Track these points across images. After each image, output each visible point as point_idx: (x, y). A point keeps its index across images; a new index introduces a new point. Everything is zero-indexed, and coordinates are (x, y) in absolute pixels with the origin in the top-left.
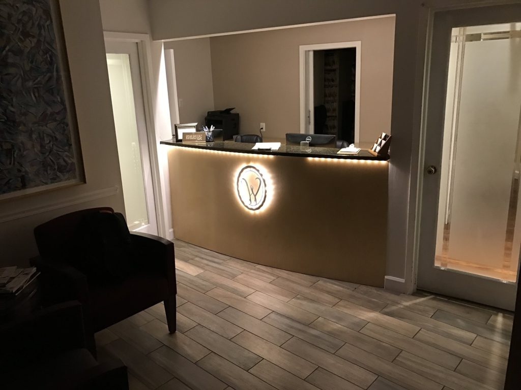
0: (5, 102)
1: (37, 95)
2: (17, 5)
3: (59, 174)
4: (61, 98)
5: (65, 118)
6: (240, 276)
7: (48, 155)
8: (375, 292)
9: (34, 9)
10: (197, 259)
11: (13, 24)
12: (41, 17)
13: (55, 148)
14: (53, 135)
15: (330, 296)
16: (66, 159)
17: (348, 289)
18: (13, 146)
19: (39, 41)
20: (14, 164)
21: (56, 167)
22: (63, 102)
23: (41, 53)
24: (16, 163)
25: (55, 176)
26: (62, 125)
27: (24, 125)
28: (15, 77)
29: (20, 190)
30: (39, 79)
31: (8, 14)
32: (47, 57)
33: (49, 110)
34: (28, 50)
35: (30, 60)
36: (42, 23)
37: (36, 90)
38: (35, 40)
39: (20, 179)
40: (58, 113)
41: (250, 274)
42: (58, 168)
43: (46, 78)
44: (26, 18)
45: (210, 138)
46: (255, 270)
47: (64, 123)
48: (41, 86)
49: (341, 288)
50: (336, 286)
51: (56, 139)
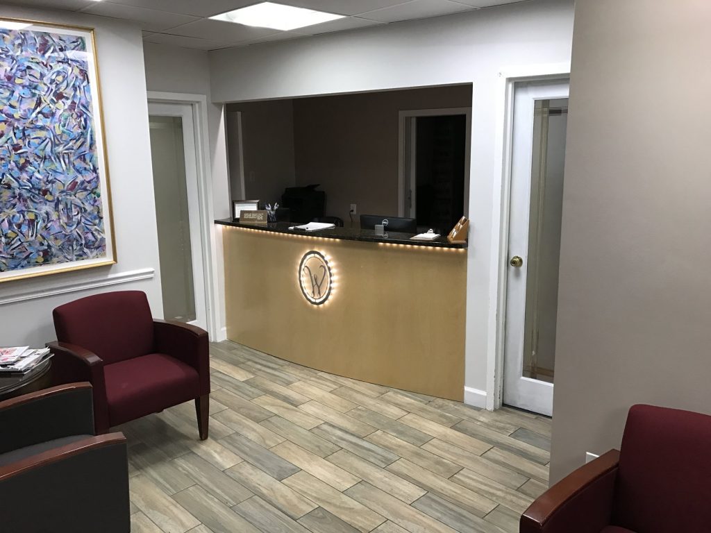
0: (31, 168)
1: (67, 161)
2: (51, 64)
3: (86, 250)
4: (94, 166)
5: (96, 188)
6: (296, 384)
7: (75, 228)
8: (453, 406)
9: (70, 69)
10: (249, 363)
11: (45, 84)
12: (77, 77)
13: (83, 220)
14: (82, 206)
15: (397, 409)
16: (96, 233)
17: (421, 401)
18: (36, 217)
19: (73, 103)
20: (36, 236)
21: (83, 242)
22: (95, 170)
23: (75, 116)
24: (39, 235)
25: (81, 252)
26: (93, 196)
27: (51, 194)
28: (44, 141)
29: (41, 265)
30: (71, 144)
31: (41, 74)
32: (81, 121)
33: (80, 179)
34: (61, 113)
35: (62, 123)
36: (77, 84)
37: (66, 156)
38: (69, 102)
39: (41, 253)
40: (89, 182)
41: (309, 382)
42: (86, 244)
43: (79, 143)
44: (60, 78)
45: (273, 218)
46: (315, 377)
47: (95, 193)
48: (73, 151)
49: (413, 401)
50: (408, 399)
51: (86, 210)
